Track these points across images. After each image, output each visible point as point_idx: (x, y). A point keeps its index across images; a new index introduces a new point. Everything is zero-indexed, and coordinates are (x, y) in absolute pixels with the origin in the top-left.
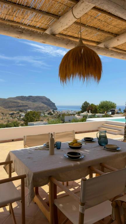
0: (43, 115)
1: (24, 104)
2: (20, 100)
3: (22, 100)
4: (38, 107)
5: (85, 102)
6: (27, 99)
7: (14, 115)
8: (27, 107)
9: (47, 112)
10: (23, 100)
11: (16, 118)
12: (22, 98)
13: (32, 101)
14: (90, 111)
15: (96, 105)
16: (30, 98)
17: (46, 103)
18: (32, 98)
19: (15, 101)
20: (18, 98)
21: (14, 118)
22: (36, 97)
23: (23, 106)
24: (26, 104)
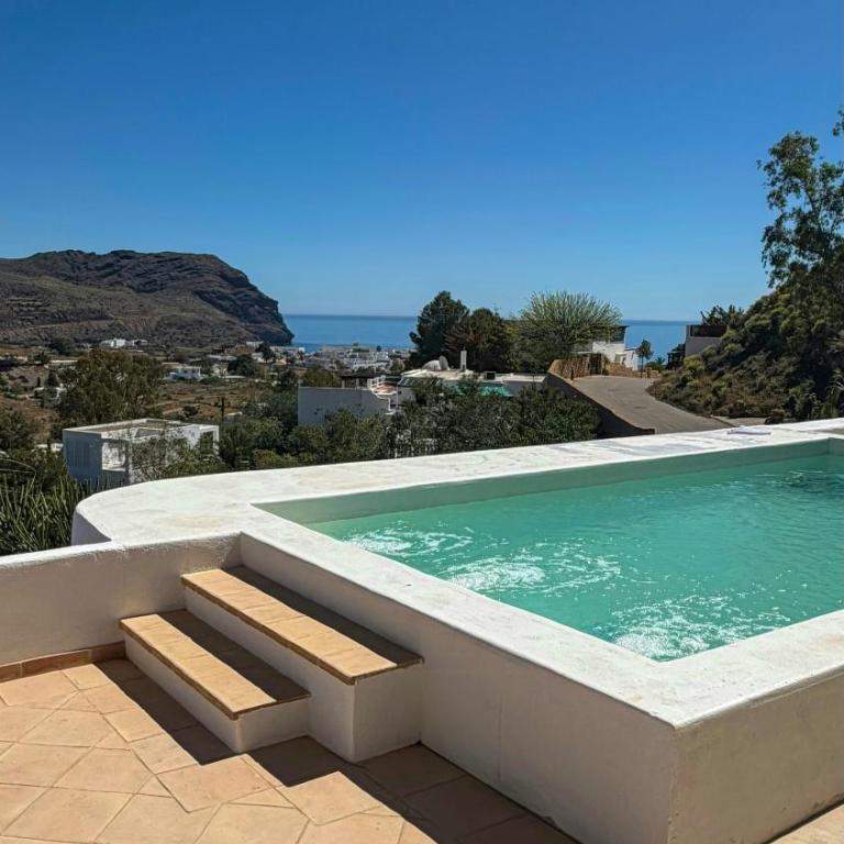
0: (200, 376)
1: (82, 305)
2: (57, 275)
3: (69, 279)
4: (170, 325)
5: (438, 300)
6: (98, 269)
7: (15, 372)
8: (104, 324)
9: (229, 358)
10: (77, 281)
11: (26, 389)
12: (74, 265)
13: (137, 282)
14: (464, 354)
15: (504, 315)
16: (117, 266)
17: (224, 297)
18: (131, 263)
19: (28, 281)
20: (44, 263)
21: (15, 390)
22: (157, 256)
23: (79, 316)
24: (95, 305)
